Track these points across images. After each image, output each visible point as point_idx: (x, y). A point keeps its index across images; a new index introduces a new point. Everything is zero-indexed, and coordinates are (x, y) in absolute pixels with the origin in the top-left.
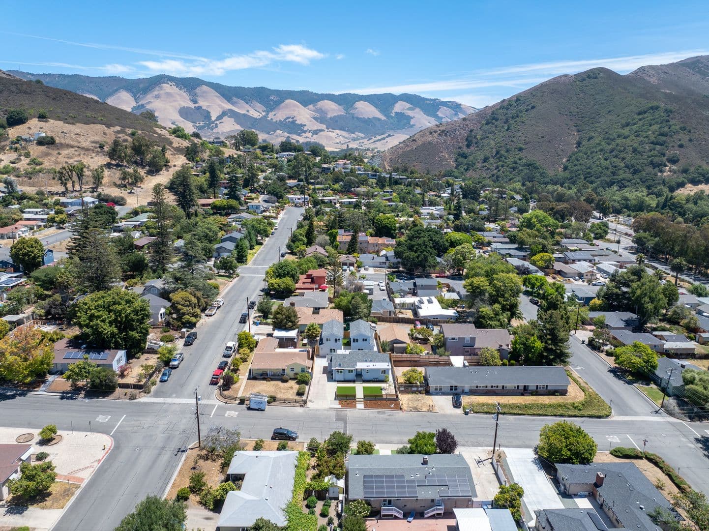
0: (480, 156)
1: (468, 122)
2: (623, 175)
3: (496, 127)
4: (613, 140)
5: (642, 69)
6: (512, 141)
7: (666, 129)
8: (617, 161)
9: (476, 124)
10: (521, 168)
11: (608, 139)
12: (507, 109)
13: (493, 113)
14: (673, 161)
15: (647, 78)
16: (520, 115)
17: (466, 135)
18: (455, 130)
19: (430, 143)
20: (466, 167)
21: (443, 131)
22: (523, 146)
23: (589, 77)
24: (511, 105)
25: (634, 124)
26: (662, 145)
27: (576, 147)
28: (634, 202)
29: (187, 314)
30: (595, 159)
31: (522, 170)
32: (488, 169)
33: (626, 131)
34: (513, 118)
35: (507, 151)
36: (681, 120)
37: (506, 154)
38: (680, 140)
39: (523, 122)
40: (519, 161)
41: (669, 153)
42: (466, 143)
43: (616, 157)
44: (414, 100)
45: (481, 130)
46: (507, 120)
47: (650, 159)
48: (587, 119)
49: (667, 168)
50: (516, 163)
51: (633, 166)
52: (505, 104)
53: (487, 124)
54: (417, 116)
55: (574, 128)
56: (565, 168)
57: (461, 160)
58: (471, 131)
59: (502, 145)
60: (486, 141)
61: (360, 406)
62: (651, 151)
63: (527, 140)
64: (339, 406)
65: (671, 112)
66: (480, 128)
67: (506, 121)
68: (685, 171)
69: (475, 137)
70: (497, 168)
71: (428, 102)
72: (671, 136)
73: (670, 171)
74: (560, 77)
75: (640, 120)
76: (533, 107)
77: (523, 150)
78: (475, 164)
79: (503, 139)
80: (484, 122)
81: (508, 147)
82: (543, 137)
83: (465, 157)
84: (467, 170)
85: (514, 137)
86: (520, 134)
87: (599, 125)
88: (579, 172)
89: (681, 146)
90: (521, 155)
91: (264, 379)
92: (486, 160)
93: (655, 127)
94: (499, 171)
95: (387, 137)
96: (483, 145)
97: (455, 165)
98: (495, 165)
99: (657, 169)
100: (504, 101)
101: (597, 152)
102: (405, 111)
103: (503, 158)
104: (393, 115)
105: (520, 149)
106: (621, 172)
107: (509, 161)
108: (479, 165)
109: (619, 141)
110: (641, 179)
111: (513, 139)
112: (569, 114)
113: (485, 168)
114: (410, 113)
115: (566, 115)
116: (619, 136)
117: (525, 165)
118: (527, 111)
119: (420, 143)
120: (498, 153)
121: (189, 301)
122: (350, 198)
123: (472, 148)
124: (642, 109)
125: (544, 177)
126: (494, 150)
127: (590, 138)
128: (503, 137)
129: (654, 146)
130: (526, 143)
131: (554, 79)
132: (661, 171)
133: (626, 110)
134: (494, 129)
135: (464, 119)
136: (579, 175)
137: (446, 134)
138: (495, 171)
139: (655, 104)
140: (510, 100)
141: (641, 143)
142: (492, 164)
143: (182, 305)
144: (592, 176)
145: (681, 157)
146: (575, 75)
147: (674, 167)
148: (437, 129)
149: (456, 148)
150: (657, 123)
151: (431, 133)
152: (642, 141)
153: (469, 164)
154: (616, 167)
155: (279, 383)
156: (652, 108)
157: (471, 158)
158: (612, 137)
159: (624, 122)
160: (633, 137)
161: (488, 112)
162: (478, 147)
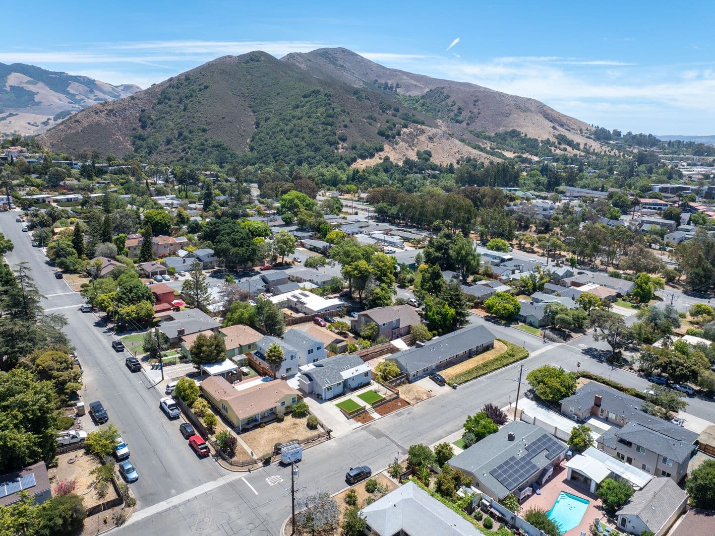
0: (161, 138)
1: (137, 101)
2: (308, 153)
3: (170, 106)
4: (289, 120)
5: (291, 56)
6: (193, 122)
7: (331, 111)
8: (299, 141)
9: (146, 103)
10: (209, 150)
11: (284, 119)
12: (178, 88)
13: (163, 92)
14: (344, 139)
15: (297, 64)
16: (194, 94)
17: (138, 115)
18: (125, 110)
19: (98, 124)
20: (147, 150)
21: (111, 111)
22: (206, 127)
23: (252, 59)
24: (181, 84)
25: (303, 106)
26: (331, 125)
27: (256, 128)
28: (329, 177)
29: (70, 381)
30: (278, 139)
31: (211, 152)
32: (174, 152)
33: (298, 112)
34: (186, 97)
35: (191, 132)
36: (340, 103)
37: (190, 136)
38: (344, 121)
39: (199, 102)
40: (205, 143)
41: (339, 132)
42: (140, 124)
43: (296, 136)
44: (35, 73)
45: (154, 110)
46: (181, 99)
47: (326, 138)
48: (259, 100)
49: (340, 145)
50: (203, 144)
51: (313, 144)
52: (175, 82)
53: (160, 103)
54: (41, 91)
55: (250, 109)
56: (252, 149)
57: (139, 142)
58: (143, 111)
59: (183, 126)
60: (162, 122)
61: (376, 415)
62: (324, 130)
63: (209, 121)
64: (360, 424)
65: (330, 96)
66: (152, 108)
67: (180, 102)
68: (354, 148)
69: (149, 118)
70: (184, 150)
71: (53, 76)
72: (336, 117)
73: (343, 148)
74: (225, 57)
75: (307, 102)
76: (206, 87)
77: (206, 130)
78: (158, 147)
79: (181, 120)
80: (156, 102)
81: (191, 128)
82: (224, 118)
83: (144, 140)
84: (150, 153)
85: (193, 117)
86: (199, 115)
87: (272, 107)
88: (267, 151)
89: (345, 126)
90: (207, 136)
91: (255, 427)
92: (169, 142)
93: (322, 109)
94: (187, 153)
95: (8, 116)
96: (160, 127)
97: (133, 149)
98: (181, 147)
99: (333, 146)
100: (171, 79)
101: (278, 132)
102: (23, 85)
103: (188, 140)
104: (8, 89)
105: (204, 130)
106: (305, 150)
107: (196, 143)
108: (163, 148)
109: (295, 121)
110: (323, 156)
111: (194, 120)
112: (241, 95)
113: (170, 151)
114: (31, 88)
115: (239, 96)
116: (293, 117)
117: (213, 146)
118: (200, 90)
119: (85, 124)
120: (180, 134)
121: (65, 362)
122: (63, 194)
123: (148, 130)
124: (307, 92)
125: (235, 158)
126: (176, 132)
127: (267, 119)
128: (181, 118)
129: (326, 126)
130: (208, 124)
131: (220, 59)
132: (337, 149)
133: (292, 93)
134: (168, 109)
135: (132, 98)
136: (268, 154)
137: (115, 114)
138: (183, 154)
139: (315, 88)
140: (178, 78)
141: (315, 123)
142: (177, 146)
143: (58, 370)
144: (280, 155)
145: (348, 136)
146: (238, 57)
147: (345, 145)
148: (102, 108)
149: (130, 130)
150: (321, 105)
151: (97, 113)
152: (314, 122)
153: (151, 147)
154: (298, 146)
155: (275, 424)
156: (314, 92)
157: (151, 141)
158: (288, 118)
159: (293, 103)
160: (305, 118)
161: (157, 90)
162: (154, 128)
